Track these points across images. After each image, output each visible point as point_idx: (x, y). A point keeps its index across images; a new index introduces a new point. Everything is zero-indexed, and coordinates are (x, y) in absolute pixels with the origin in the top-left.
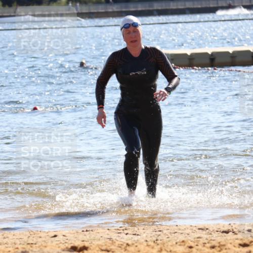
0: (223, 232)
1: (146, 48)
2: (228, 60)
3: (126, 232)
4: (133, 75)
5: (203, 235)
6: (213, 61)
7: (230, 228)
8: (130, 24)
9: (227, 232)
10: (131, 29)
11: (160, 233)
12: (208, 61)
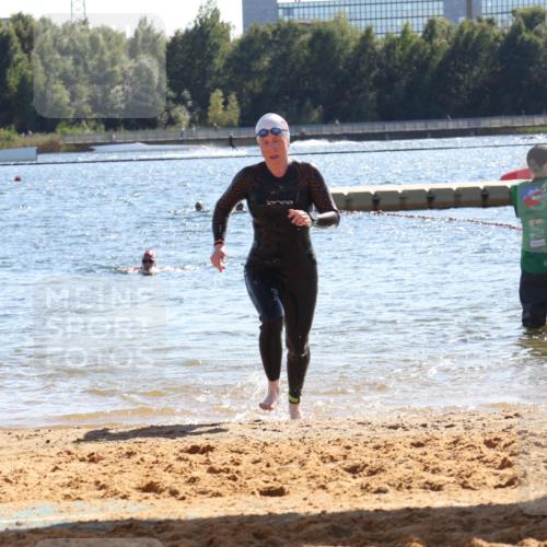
0: (390, 427)
1: (295, 163)
2: (397, 202)
3: (263, 427)
4: (272, 205)
5: (365, 431)
6: (377, 203)
7: (399, 422)
8: (267, 131)
9: (395, 428)
10: (270, 137)
11: (307, 428)
12: (370, 203)
